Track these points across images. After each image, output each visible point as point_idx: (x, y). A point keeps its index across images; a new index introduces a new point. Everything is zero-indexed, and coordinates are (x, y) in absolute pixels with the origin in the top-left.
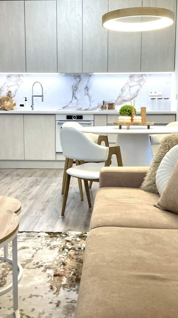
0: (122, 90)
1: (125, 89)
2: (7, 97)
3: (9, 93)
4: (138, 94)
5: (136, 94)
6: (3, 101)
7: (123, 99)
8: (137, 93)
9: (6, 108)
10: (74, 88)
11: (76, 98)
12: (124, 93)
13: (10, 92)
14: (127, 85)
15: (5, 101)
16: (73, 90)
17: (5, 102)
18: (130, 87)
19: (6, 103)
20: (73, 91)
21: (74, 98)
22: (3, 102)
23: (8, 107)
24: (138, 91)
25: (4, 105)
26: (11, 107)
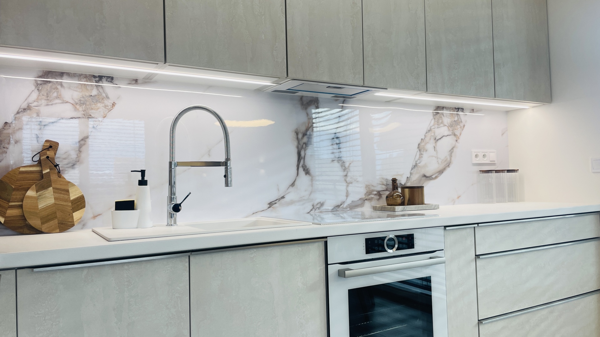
0: (420, 148)
1: (426, 144)
2: (37, 169)
3: (50, 153)
4: (453, 158)
5: (449, 159)
6: (16, 189)
7: (423, 172)
8: (451, 156)
9: (35, 222)
10: (300, 136)
11: (307, 172)
12: (425, 155)
13: (52, 146)
14: (429, 135)
15: (27, 190)
16: (299, 143)
17: (30, 193)
18: (437, 140)
19: (37, 199)
20: (300, 147)
21: (301, 169)
22: (16, 195)
23: (42, 219)
24: (452, 151)
25: (21, 207)
26: (59, 214)
